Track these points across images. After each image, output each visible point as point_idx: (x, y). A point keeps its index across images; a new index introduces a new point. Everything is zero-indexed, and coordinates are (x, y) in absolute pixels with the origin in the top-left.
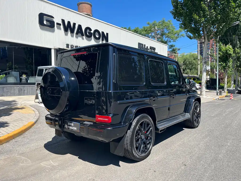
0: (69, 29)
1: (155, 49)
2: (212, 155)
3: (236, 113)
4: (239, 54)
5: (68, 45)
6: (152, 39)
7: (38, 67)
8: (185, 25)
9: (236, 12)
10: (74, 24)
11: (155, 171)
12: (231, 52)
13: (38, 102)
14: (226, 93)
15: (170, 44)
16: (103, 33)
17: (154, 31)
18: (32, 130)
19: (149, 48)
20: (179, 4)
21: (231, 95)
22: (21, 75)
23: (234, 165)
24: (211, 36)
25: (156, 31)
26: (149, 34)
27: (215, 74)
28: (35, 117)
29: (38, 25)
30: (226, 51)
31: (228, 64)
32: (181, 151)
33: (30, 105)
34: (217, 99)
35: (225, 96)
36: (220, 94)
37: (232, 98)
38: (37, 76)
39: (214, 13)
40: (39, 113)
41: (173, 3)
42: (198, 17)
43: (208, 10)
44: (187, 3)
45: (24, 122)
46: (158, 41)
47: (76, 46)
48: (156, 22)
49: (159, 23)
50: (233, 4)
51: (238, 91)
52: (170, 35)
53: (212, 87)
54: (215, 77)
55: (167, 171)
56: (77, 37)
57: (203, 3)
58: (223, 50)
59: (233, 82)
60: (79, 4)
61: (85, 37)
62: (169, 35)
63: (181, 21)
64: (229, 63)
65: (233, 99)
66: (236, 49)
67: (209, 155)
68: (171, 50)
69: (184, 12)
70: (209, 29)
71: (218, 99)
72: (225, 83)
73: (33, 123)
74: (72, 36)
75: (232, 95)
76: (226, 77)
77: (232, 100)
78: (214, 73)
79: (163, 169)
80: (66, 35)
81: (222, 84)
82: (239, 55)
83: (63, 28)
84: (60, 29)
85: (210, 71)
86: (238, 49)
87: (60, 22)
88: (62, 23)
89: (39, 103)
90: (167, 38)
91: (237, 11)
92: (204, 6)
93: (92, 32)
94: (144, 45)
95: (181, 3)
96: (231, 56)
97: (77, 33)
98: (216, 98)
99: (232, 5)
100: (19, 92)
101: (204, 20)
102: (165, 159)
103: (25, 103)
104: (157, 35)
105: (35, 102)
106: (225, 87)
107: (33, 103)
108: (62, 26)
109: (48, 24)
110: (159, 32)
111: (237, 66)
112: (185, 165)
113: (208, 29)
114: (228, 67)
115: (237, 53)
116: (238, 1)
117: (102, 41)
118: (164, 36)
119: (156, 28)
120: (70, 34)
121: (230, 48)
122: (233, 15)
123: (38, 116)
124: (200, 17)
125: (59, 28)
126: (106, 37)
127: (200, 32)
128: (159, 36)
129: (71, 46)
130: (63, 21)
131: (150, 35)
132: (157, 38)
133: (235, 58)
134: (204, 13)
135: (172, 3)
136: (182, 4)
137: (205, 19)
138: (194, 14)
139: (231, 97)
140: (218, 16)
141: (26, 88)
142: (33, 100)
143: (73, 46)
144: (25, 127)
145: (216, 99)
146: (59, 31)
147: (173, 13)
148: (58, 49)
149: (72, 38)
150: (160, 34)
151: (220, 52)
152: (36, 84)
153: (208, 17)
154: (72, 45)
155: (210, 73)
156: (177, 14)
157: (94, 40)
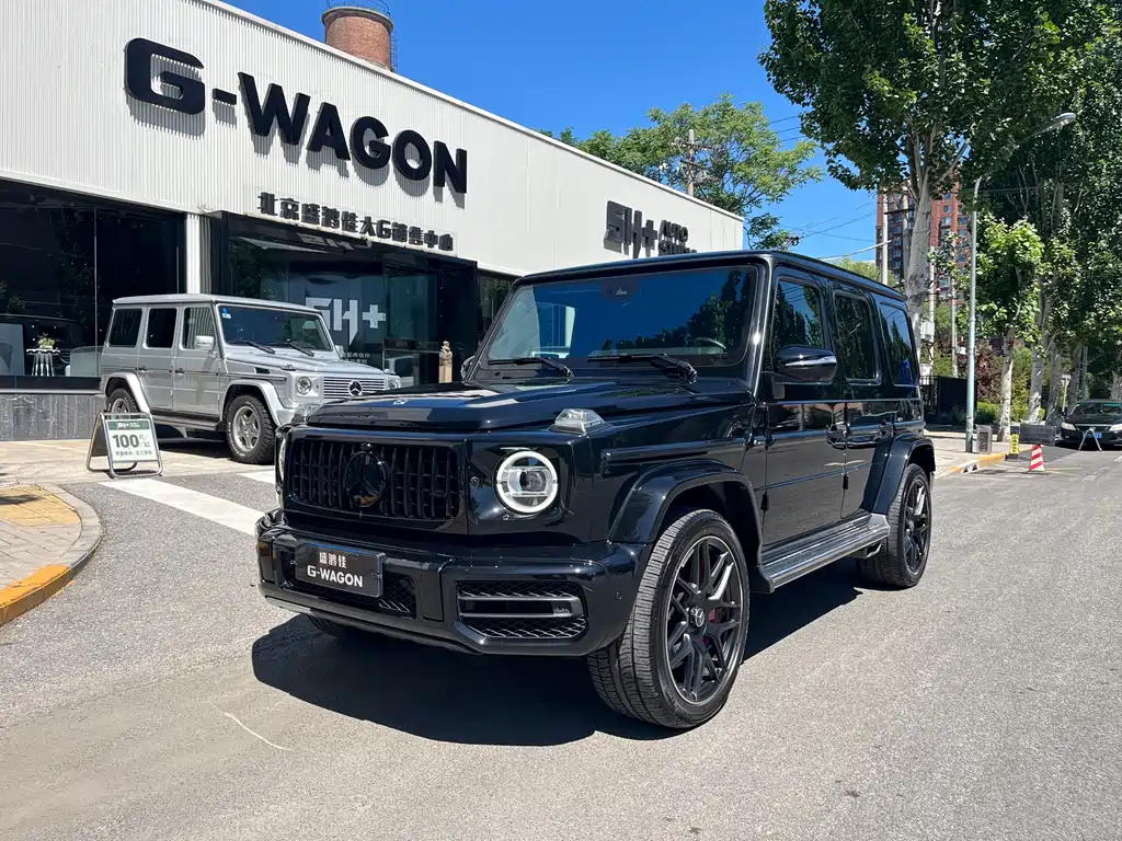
0: (275, 120)
1: (686, 234)
2: (984, 736)
3: (1070, 533)
4: (1069, 264)
5: (267, 201)
6: (670, 189)
7: (114, 301)
8: (825, 124)
9: (1061, 68)
10: (303, 100)
11: (695, 830)
12: (1034, 252)
13: (107, 471)
14: (1007, 441)
15: (756, 213)
16: (440, 147)
17: (682, 152)
18: (52, 606)
19: (657, 227)
20: (800, 21)
21: (1034, 453)
22: (30, 342)
23: (1103, 790)
24: (945, 175)
25: (691, 152)
26: (657, 165)
27: (954, 357)
28: (77, 546)
29: (121, 95)
30: (1012, 249)
31: (1016, 308)
32: (826, 716)
33: (60, 486)
34: (970, 470)
35: (1007, 457)
36: (984, 447)
37: (1039, 464)
38: (107, 344)
39: (964, 65)
40: (103, 523)
41: (773, 18)
42: (891, 84)
43: (935, 53)
44: (840, 20)
45: (16, 565)
46: (698, 198)
47: (307, 205)
48: (690, 109)
49: (706, 114)
50: (1051, 29)
51: (1063, 436)
52: (754, 171)
53: (945, 415)
54: (956, 370)
55: (759, 829)
56: (314, 165)
57: (912, 22)
58: (994, 245)
59: (1037, 395)
60: (331, 15)
61: (353, 164)
62: (748, 170)
63: (808, 104)
64: (1023, 304)
65: (1041, 468)
66: (1055, 242)
67: (968, 739)
68: (757, 239)
69: (826, 60)
70: (939, 141)
71: (975, 468)
72: (1004, 400)
73: (61, 571)
74: (292, 158)
75: (1039, 451)
76: (1010, 372)
77: (1039, 473)
78: (951, 352)
79: (736, 815)
80: (263, 149)
81: (985, 404)
82: (1068, 269)
83: (246, 118)
84: (233, 121)
85: (933, 344)
86: (1063, 241)
87: (233, 87)
88: (242, 93)
89: (112, 477)
90: (740, 187)
91: (1067, 60)
92: (915, 36)
93: (389, 141)
94: (636, 212)
95: (810, 21)
96: (1032, 272)
97: (314, 146)
98: (964, 465)
99: (1046, 36)
100: (17, 423)
101: (915, 99)
102: (749, 760)
103: (40, 475)
104: (697, 169)
105: (89, 469)
106: (1003, 417)
107: (79, 473)
108: (240, 108)
109: (173, 92)
110: (704, 155)
111: (1058, 321)
112: (855, 795)
113: (932, 144)
114: (1018, 322)
115: (1058, 262)
116: (1071, 18)
117: (435, 184)
118: (727, 175)
119: (692, 138)
120: (282, 149)
121: (1028, 237)
122: (1050, 83)
123: (96, 538)
124: (897, 86)
125: (227, 117)
126: (458, 168)
127: (897, 154)
128: (703, 175)
129: (285, 203)
130: (247, 82)
131: (661, 167)
132: (695, 185)
133: (1051, 286)
134: (915, 68)
135: (766, 17)
136: (816, 22)
137: (918, 96)
138: (871, 72)
139: (1033, 462)
140: (981, 82)
141: (54, 402)
142: (80, 462)
143: (295, 206)
144: (18, 593)
145: (966, 471)
146: (225, 128)
147: (772, 66)
148: (219, 216)
149: (291, 167)
150: (709, 164)
151: (981, 255)
152: (104, 384)
153: (936, 85)
154: (292, 200)
155: (932, 350)
156: (790, 69)
157: (400, 183)
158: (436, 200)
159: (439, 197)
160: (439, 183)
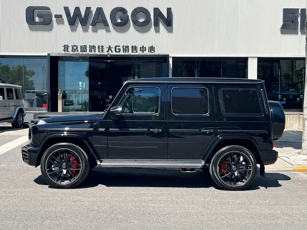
5: (66, 48)
10: (88, 9)
16: (156, 10)
56: (95, 31)
74: (85, 30)
80: (74, 30)
83: (67, 21)
88: (65, 13)
117: (154, 26)
120: (82, 28)
125: (61, 23)
129: (73, 47)
130: (66, 9)
143: (77, 47)
157: (135, 29)
158: (156, 32)
159: (157, 31)
160: (156, 25)
